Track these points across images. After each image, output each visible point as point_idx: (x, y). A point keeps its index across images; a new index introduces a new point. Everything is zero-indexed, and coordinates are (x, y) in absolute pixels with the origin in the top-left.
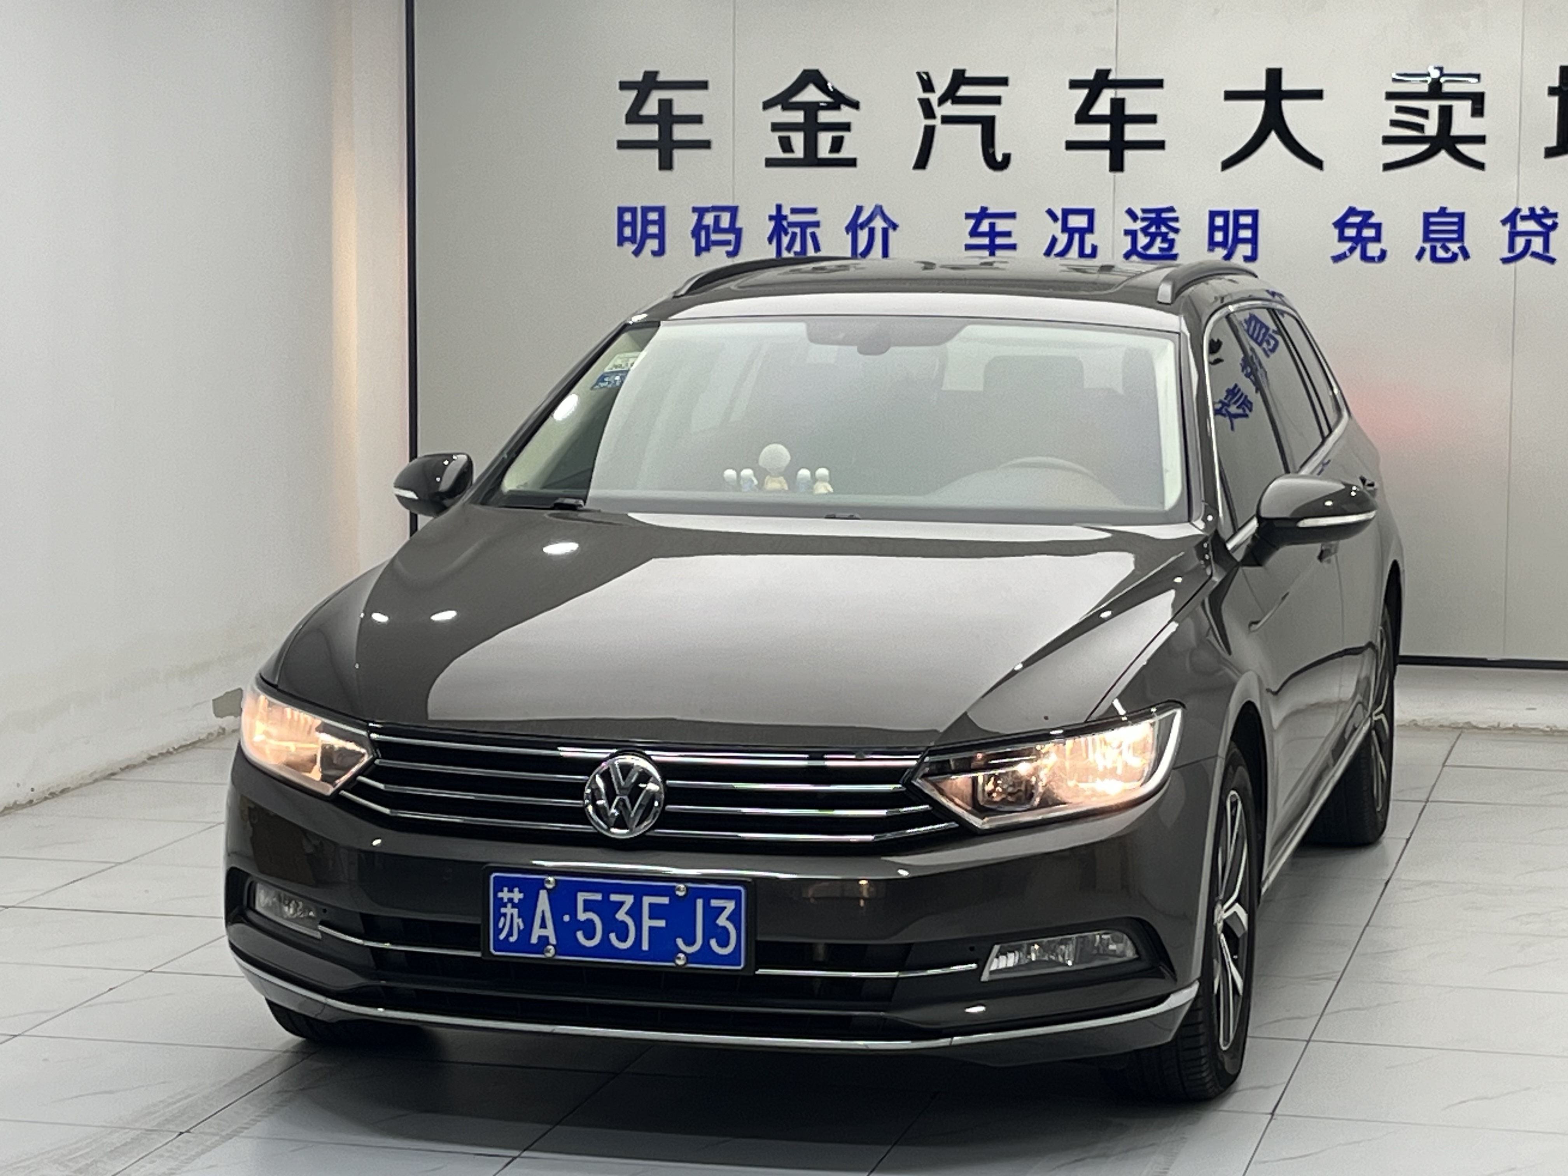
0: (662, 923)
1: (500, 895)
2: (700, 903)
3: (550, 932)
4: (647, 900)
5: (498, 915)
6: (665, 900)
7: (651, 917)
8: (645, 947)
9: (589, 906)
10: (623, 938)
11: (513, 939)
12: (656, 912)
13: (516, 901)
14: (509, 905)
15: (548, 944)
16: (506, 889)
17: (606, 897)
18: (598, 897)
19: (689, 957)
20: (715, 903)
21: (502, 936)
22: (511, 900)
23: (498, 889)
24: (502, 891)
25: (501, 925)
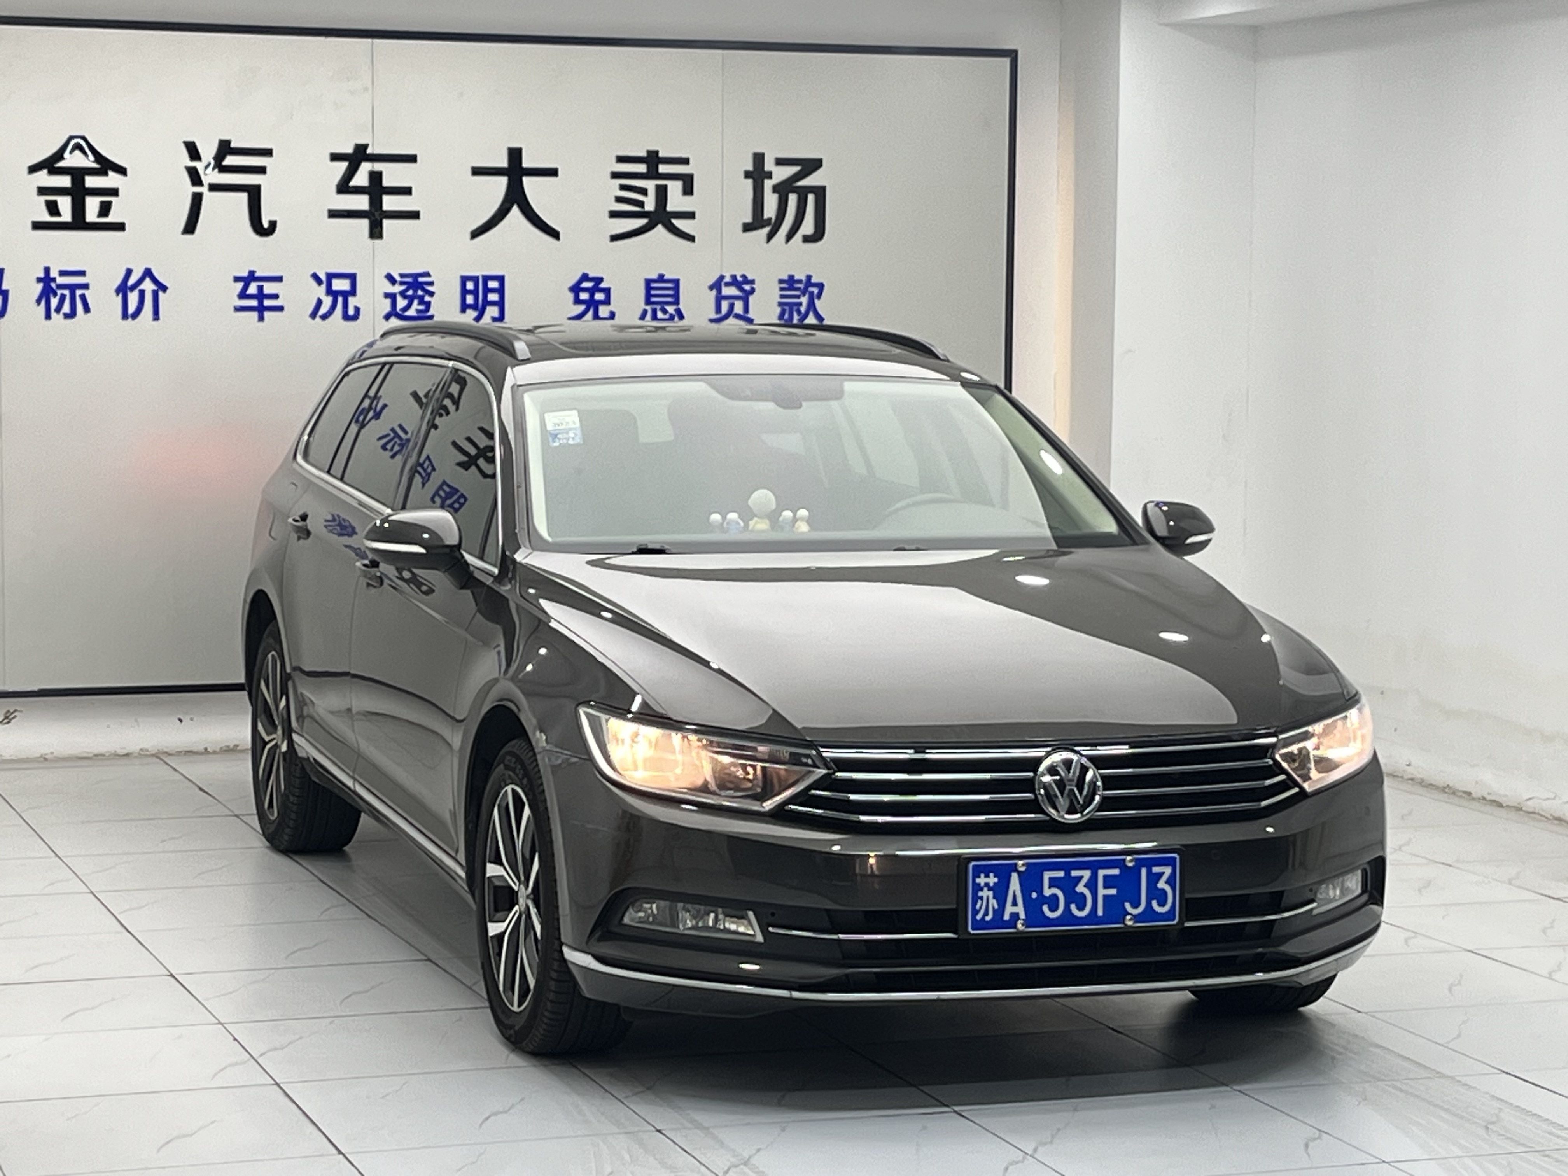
0: (1113, 892)
1: (978, 880)
2: (1144, 871)
3: (1020, 909)
4: (1102, 873)
5: (976, 898)
6: (1116, 872)
7: (1106, 887)
8: (1100, 912)
9: (1053, 883)
10: (1081, 908)
11: (988, 918)
12: (1109, 882)
13: (991, 885)
14: (985, 889)
15: (1019, 919)
16: (982, 875)
17: (1068, 874)
18: (1061, 874)
19: (1136, 918)
20: (1156, 870)
21: (979, 917)
22: (987, 885)
23: (976, 875)
24: (979, 877)
25: (978, 907)
